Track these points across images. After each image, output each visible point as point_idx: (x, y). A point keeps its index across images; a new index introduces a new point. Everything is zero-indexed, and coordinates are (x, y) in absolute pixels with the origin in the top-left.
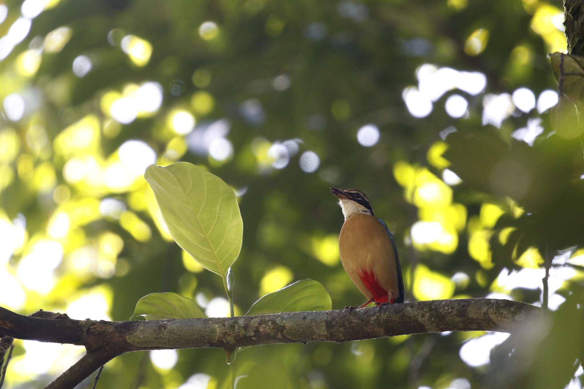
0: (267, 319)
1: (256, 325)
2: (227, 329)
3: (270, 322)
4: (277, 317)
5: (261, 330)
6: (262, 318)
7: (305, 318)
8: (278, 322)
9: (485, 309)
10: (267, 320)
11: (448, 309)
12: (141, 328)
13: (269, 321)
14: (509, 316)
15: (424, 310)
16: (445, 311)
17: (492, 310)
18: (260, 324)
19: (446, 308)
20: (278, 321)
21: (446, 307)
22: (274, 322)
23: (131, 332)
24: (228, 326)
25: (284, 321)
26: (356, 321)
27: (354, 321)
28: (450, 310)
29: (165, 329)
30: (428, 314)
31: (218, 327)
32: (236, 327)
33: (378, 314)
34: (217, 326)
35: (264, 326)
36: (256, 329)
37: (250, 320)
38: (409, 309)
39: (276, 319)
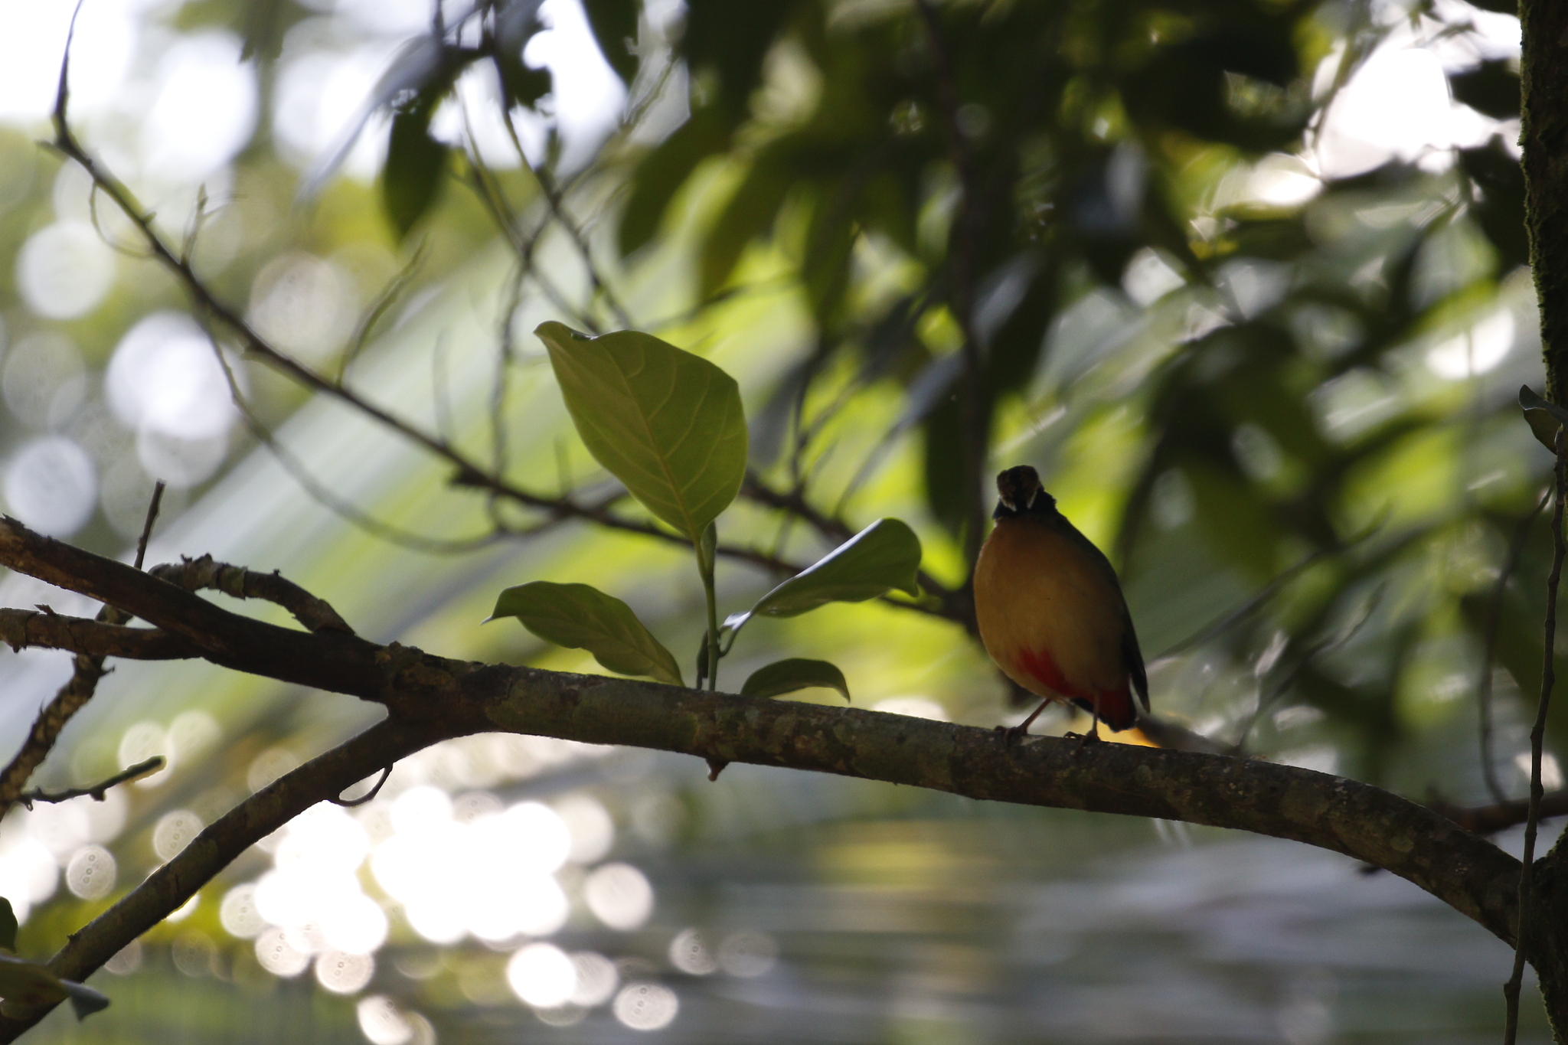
0: (814, 721)
1: (786, 733)
2: (720, 730)
3: (820, 732)
4: (836, 724)
5: (799, 745)
6: (801, 718)
7: (901, 739)
8: (838, 736)
9: (1322, 808)
10: (813, 724)
11: (1236, 790)
12: (519, 691)
13: (817, 728)
14: (1376, 835)
15: (1181, 780)
16: (1229, 793)
17: (1338, 814)
18: (797, 732)
19: (1232, 786)
20: (839, 731)
21: (1231, 784)
22: (828, 734)
23: (496, 698)
24: (721, 722)
25: (854, 738)
26: (1021, 772)
27: (1016, 770)
28: (1241, 793)
29: (576, 703)
30: (1190, 792)
31: (699, 721)
32: (741, 728)
33: (1073, 768)
34: (695, 717)
35: (806, 738)
36: (785, 742)
37: (774, 717)
38: (1145, 769)
39: (835, 729)
